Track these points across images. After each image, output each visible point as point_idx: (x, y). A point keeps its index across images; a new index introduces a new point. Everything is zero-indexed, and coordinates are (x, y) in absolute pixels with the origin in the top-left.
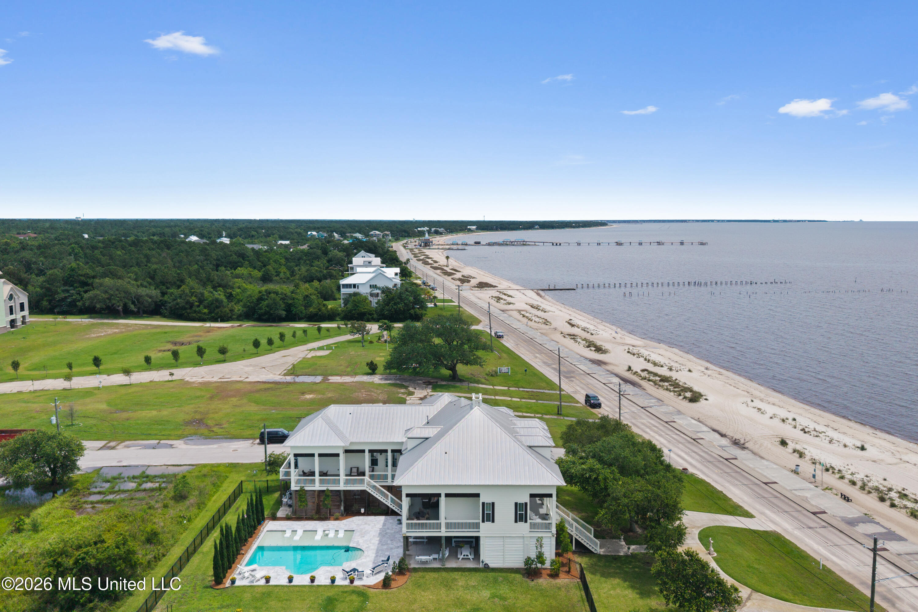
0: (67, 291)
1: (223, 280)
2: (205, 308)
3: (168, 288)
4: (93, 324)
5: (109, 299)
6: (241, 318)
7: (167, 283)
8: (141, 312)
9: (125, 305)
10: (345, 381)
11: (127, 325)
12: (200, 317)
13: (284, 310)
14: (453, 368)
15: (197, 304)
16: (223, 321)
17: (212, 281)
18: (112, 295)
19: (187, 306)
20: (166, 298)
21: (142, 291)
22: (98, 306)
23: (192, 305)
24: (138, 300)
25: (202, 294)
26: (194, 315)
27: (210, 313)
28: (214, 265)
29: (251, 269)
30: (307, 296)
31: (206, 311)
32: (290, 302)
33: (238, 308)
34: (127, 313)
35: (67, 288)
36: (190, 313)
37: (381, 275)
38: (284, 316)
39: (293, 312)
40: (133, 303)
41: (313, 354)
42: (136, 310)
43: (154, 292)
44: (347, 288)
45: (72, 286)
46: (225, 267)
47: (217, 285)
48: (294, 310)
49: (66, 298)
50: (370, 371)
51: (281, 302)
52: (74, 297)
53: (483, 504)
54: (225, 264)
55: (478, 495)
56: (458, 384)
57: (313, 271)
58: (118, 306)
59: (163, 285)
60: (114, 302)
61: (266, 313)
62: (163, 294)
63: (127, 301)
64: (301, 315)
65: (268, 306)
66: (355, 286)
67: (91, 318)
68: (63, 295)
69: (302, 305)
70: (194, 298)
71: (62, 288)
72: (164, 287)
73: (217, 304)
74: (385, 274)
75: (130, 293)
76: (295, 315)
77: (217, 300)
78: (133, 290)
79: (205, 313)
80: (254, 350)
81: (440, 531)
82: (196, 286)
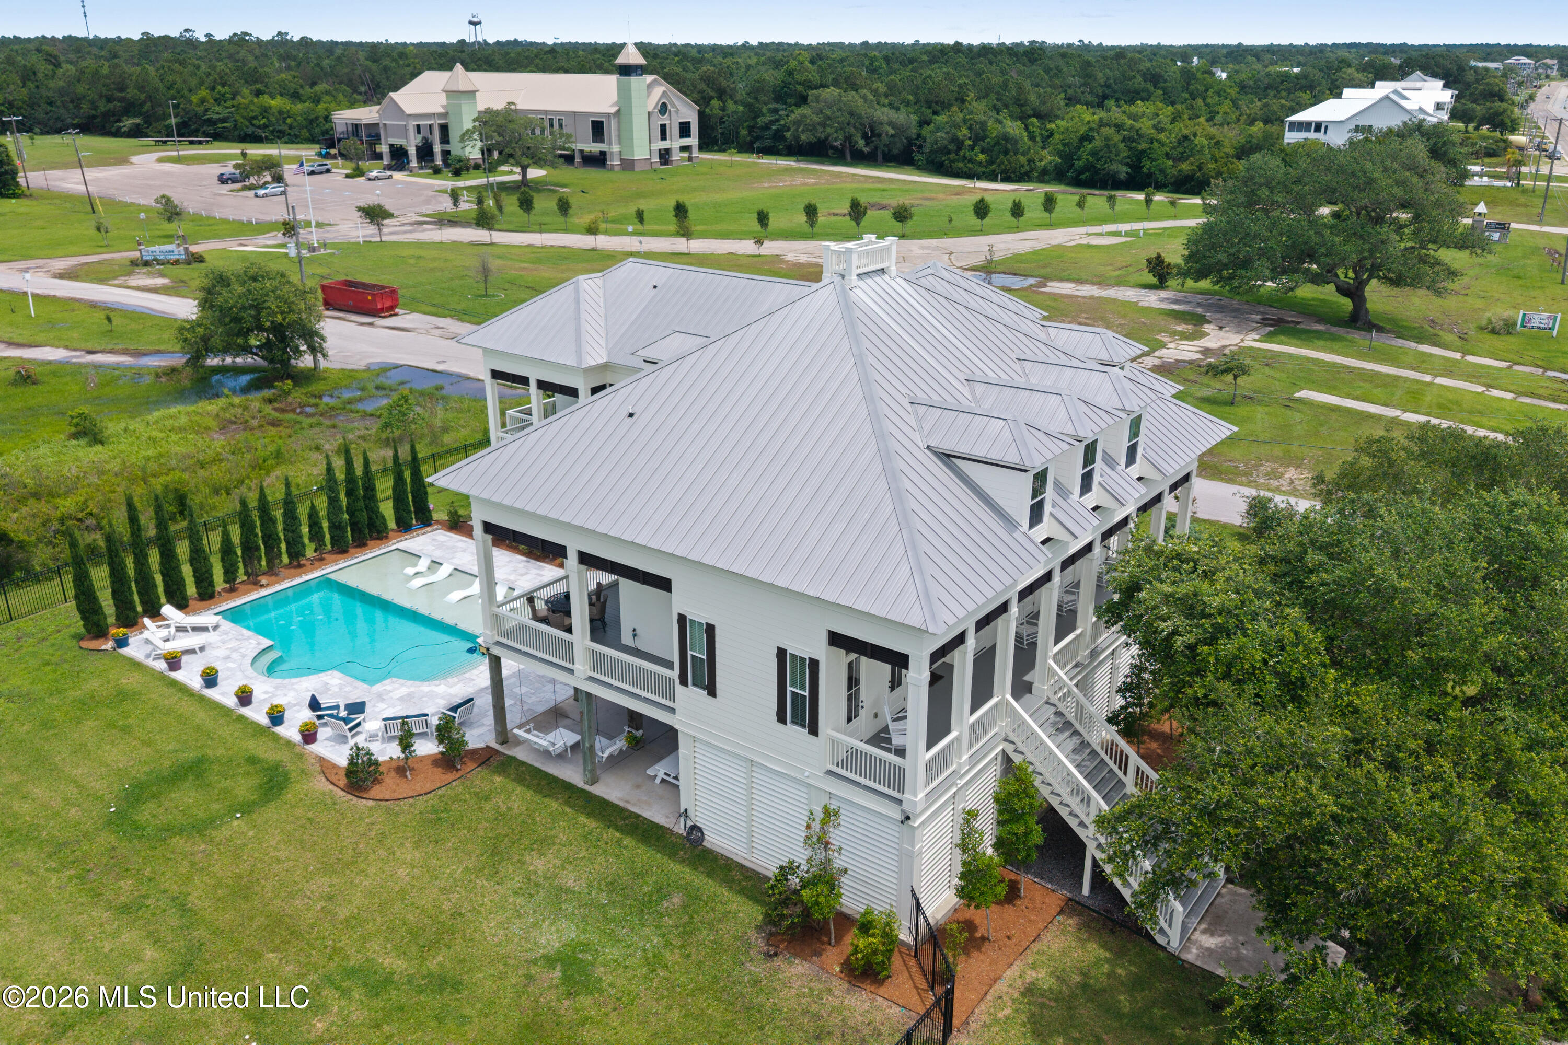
0: (776, 111)
2: (982, 152)
3: (936, 113)
4: (788, 170)
5: (824, 125)
6: (1047, 177)
7: (937, 103)
8: (880, 157)
9: (848, 138)
10: (1076, 293)
11: (839, 175)
12: (970, 169)
13: (1127, 164)
14: (1354, 292)
15: (969, 142)
16: (1007, 179)
18: (829, 118)
19: (952, 147)
20: (926, 131)
21: (883, 114)
22: (803, 137)
23: (959, 144)
24: (871, 128)
25: (983, 125)
26: (961, 165)
27: (991, 162)
28: (1097, 96)
29: (1161, 105)
31: (982, 157)
32: (1143, 146)
33: (1048, 158)
34: (860, 158)
35: (778, 106)
36: (953, 161)
37: (1387, 103)
38: (1123, 176)
39: (1145, 170)
40: (865, 136)
41: (1084, 242)
42: (866, 150)
43: (906, 118)
44: (1299, 130)
45: (785, 103)
46: (1117, 100)
47: (1030, 112)
48: (1147, 165)
49: (773, 122)
50: (1155, 281)
51: (1122, 146)
52: (782, 122)
53: (682, 619)
54: (1117, 95)
55: (664, 584)
57: (1275, 108)
58: (836, 140)
59: (929, 107)
60: (829, 130)
61: (1089, 167)
62: (924, 123)
63: (853, 131)
64: (1160, 177)
65: (1094, 153)
66: (1318, 127)
67: (798, 161)
68: (769, 118)
69: (1167, 155)
70: (965, 131)
71: (771, 106)
72: (929, 111)
73: (1005, 144)
74: (1403, 103)
75: (860, 117)
76: (1150, 175)
77: (1006, 138)
78: (863, 109)
79: (980, 164)
80: (973, 220)
81: (571, 671)
82: (979, 109)
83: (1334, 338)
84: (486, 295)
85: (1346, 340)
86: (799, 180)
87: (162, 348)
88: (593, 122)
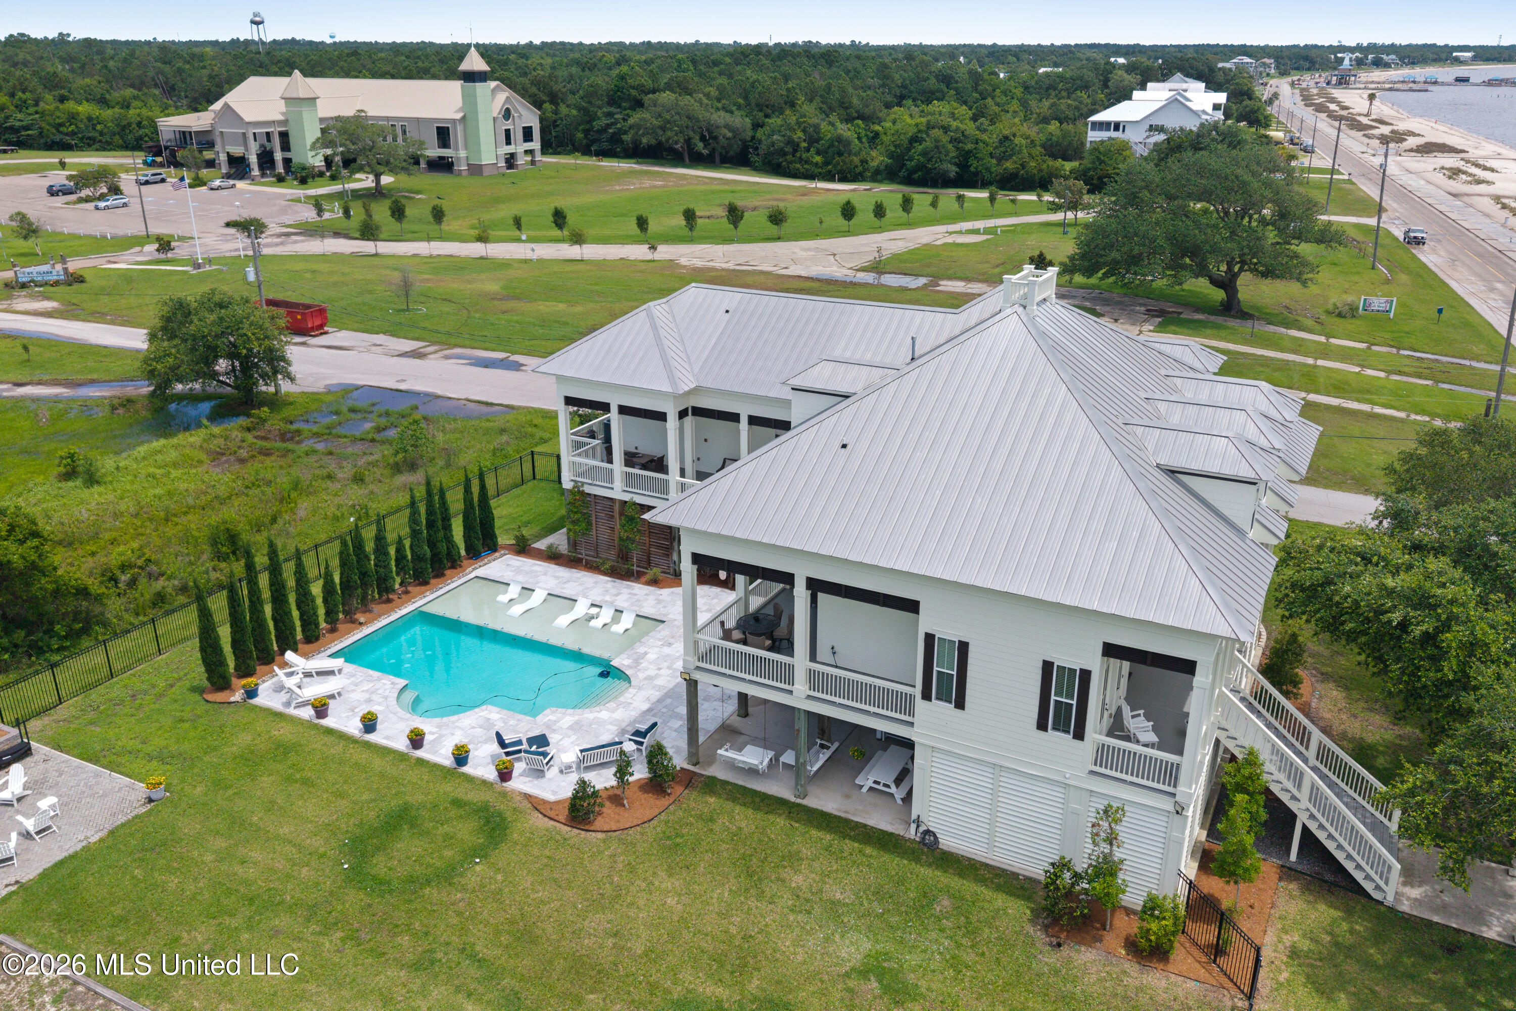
0: (610, 115)
1: (867, 106)
2: (818, 153)
3: (767, 116)
4: (632, 172)
5: (663, 128)
6: (879, 177)
7: (767, 106)
8: (717, 159)
9: (688, 141)
10: (969, 291)
11: (683, 177)
12: (807, 170)
13: (956, 164)
14: (1227, 284)
15: (805, 145)
16: (843, 179)
17: (847, 108)
18: (669, 122)
19: (788, 149)
20: (760, 134)
21: (720, 118)
22: (644, 140)
23: (795, 147)
24: (710, 133)
25: (817, 127)
26: (798, 166)
27: (826, 163)
28: (895, 96)
29: (955, 104)
30: (1006, 138)
31: (818, 159)
32: (969, 146)
33: (878, 158)
34: (698, 160)
35: (612, 109)
36: (791, 162)
37: (1176, 104)
38: (952, 175)
39: (972, 169)
40: (703, 138)
41: (950, 240)
42: (705, 152)
43: (740, 121)
44: (1101, 129)
45: (620, 107)
46: (914, 100)
47: (855, 115)
48: (974, 164)
49: (608, 126)
51: (950, 146)
52: (619, 126)
53: (930, 639)
54: (913, 95)
55: (912, 606)
56: (1233, 323)
57: (1063, 107)
58: (676, 143)
59: (761, 110)
60: (669, 133)
61: (920, 167)
62: (756, 126)
63: (691, 134)
64: (987, 176)
65: (924, 154)
66: (1117, 126)
67: (637, 163)
68: (604, 121)
69: (991, 155)
70: (800, 134)
71: (605, 110)
72: (761, 114)
73: (839, 147)
74: (1188, 103)
75: (698, 121)
76: (976, 174)
77: (839, 139)
78: (702, 114)
79: (817, 164)
80: (842, 222)
81: (791, 692)
82: (810, 111)
83: (1218, 327)
84: (408, 310)
85: (1226, 328)
86: (647, 183)
87: (95, 376)
88: (438, 128)
